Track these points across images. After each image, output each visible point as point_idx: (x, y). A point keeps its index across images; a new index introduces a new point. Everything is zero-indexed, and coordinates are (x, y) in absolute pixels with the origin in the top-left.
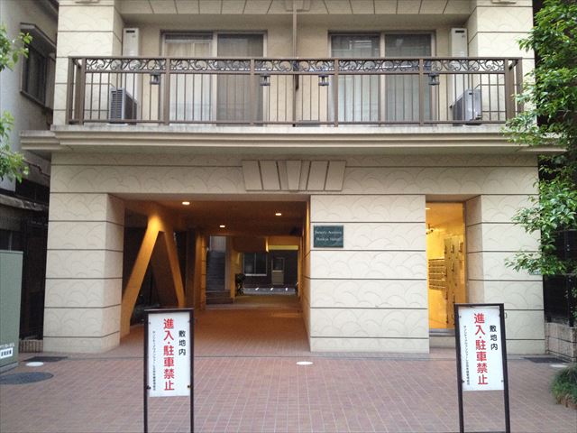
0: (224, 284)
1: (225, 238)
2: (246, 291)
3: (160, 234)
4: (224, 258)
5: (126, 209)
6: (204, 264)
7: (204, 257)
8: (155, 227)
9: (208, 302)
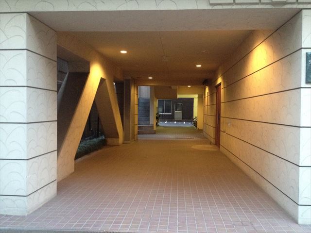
0: (149, 120)
1: (149, 87)
2: (161, 124)
3: (102, 80)
4: (149, 103)
5: (58, 47)
6: (136, 106)
7: (136, 102)
8: (96, 74)
9: (139, 133)
